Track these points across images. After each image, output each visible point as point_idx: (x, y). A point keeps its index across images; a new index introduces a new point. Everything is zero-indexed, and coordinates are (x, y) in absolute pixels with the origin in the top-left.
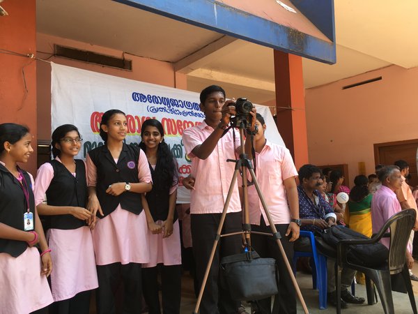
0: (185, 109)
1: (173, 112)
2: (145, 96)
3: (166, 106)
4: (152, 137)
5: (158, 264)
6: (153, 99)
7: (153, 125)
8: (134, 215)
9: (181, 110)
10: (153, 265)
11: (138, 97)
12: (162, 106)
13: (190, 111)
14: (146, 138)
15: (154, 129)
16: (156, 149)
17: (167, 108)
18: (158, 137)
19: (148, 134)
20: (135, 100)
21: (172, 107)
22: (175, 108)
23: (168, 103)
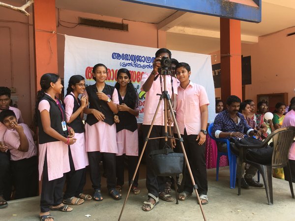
0: (145, 64)
1: (136, 66)
2: (120, 55)
3: (133, 62)
4: (124, 79)
5: (123, 154)
6: (125, 57)
7: (124, 72)
8: (109, 126)
9: (142, 64)
10: (120, 154)
11: (116, 56)
12: (130, 62)
13: (148, 64)
14: (121, 80)
15: (124, 75)
16: (126, 87)
17: (133, 63)
18: (127, 80)
19: (122, 77)
20: (113, 58)
21: (136, 62)
22: (139, 63)
23: (135, 59)
